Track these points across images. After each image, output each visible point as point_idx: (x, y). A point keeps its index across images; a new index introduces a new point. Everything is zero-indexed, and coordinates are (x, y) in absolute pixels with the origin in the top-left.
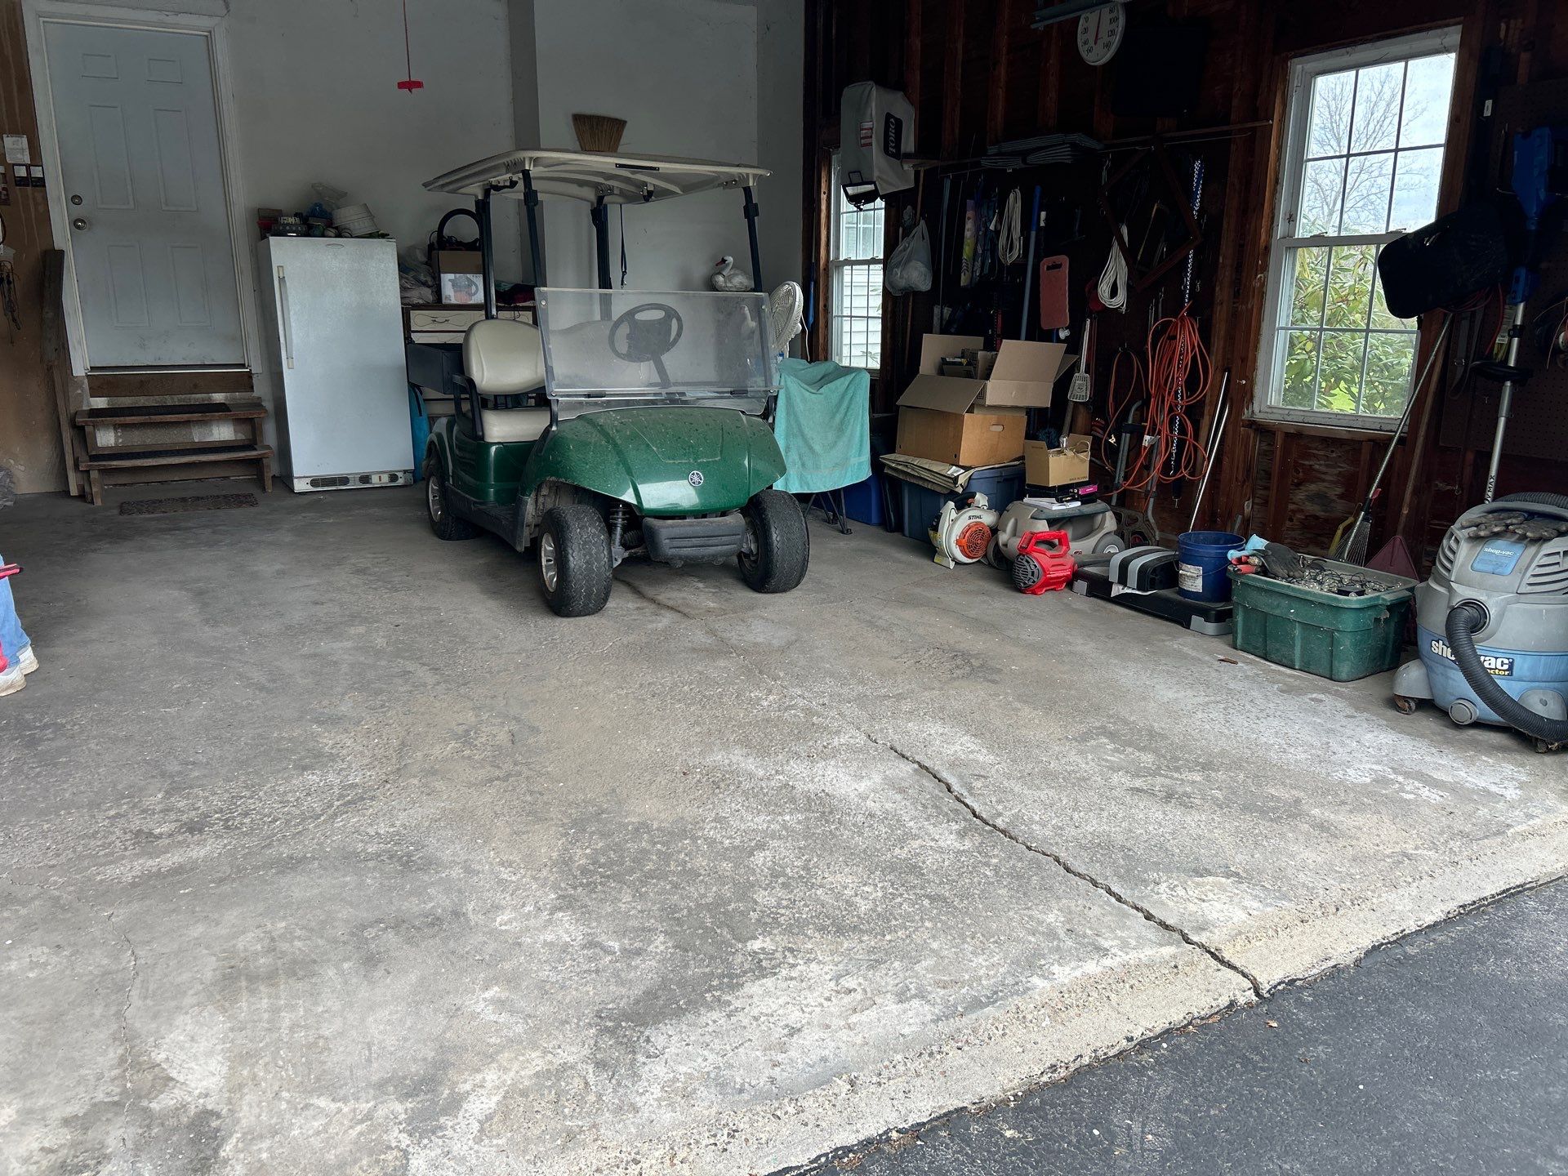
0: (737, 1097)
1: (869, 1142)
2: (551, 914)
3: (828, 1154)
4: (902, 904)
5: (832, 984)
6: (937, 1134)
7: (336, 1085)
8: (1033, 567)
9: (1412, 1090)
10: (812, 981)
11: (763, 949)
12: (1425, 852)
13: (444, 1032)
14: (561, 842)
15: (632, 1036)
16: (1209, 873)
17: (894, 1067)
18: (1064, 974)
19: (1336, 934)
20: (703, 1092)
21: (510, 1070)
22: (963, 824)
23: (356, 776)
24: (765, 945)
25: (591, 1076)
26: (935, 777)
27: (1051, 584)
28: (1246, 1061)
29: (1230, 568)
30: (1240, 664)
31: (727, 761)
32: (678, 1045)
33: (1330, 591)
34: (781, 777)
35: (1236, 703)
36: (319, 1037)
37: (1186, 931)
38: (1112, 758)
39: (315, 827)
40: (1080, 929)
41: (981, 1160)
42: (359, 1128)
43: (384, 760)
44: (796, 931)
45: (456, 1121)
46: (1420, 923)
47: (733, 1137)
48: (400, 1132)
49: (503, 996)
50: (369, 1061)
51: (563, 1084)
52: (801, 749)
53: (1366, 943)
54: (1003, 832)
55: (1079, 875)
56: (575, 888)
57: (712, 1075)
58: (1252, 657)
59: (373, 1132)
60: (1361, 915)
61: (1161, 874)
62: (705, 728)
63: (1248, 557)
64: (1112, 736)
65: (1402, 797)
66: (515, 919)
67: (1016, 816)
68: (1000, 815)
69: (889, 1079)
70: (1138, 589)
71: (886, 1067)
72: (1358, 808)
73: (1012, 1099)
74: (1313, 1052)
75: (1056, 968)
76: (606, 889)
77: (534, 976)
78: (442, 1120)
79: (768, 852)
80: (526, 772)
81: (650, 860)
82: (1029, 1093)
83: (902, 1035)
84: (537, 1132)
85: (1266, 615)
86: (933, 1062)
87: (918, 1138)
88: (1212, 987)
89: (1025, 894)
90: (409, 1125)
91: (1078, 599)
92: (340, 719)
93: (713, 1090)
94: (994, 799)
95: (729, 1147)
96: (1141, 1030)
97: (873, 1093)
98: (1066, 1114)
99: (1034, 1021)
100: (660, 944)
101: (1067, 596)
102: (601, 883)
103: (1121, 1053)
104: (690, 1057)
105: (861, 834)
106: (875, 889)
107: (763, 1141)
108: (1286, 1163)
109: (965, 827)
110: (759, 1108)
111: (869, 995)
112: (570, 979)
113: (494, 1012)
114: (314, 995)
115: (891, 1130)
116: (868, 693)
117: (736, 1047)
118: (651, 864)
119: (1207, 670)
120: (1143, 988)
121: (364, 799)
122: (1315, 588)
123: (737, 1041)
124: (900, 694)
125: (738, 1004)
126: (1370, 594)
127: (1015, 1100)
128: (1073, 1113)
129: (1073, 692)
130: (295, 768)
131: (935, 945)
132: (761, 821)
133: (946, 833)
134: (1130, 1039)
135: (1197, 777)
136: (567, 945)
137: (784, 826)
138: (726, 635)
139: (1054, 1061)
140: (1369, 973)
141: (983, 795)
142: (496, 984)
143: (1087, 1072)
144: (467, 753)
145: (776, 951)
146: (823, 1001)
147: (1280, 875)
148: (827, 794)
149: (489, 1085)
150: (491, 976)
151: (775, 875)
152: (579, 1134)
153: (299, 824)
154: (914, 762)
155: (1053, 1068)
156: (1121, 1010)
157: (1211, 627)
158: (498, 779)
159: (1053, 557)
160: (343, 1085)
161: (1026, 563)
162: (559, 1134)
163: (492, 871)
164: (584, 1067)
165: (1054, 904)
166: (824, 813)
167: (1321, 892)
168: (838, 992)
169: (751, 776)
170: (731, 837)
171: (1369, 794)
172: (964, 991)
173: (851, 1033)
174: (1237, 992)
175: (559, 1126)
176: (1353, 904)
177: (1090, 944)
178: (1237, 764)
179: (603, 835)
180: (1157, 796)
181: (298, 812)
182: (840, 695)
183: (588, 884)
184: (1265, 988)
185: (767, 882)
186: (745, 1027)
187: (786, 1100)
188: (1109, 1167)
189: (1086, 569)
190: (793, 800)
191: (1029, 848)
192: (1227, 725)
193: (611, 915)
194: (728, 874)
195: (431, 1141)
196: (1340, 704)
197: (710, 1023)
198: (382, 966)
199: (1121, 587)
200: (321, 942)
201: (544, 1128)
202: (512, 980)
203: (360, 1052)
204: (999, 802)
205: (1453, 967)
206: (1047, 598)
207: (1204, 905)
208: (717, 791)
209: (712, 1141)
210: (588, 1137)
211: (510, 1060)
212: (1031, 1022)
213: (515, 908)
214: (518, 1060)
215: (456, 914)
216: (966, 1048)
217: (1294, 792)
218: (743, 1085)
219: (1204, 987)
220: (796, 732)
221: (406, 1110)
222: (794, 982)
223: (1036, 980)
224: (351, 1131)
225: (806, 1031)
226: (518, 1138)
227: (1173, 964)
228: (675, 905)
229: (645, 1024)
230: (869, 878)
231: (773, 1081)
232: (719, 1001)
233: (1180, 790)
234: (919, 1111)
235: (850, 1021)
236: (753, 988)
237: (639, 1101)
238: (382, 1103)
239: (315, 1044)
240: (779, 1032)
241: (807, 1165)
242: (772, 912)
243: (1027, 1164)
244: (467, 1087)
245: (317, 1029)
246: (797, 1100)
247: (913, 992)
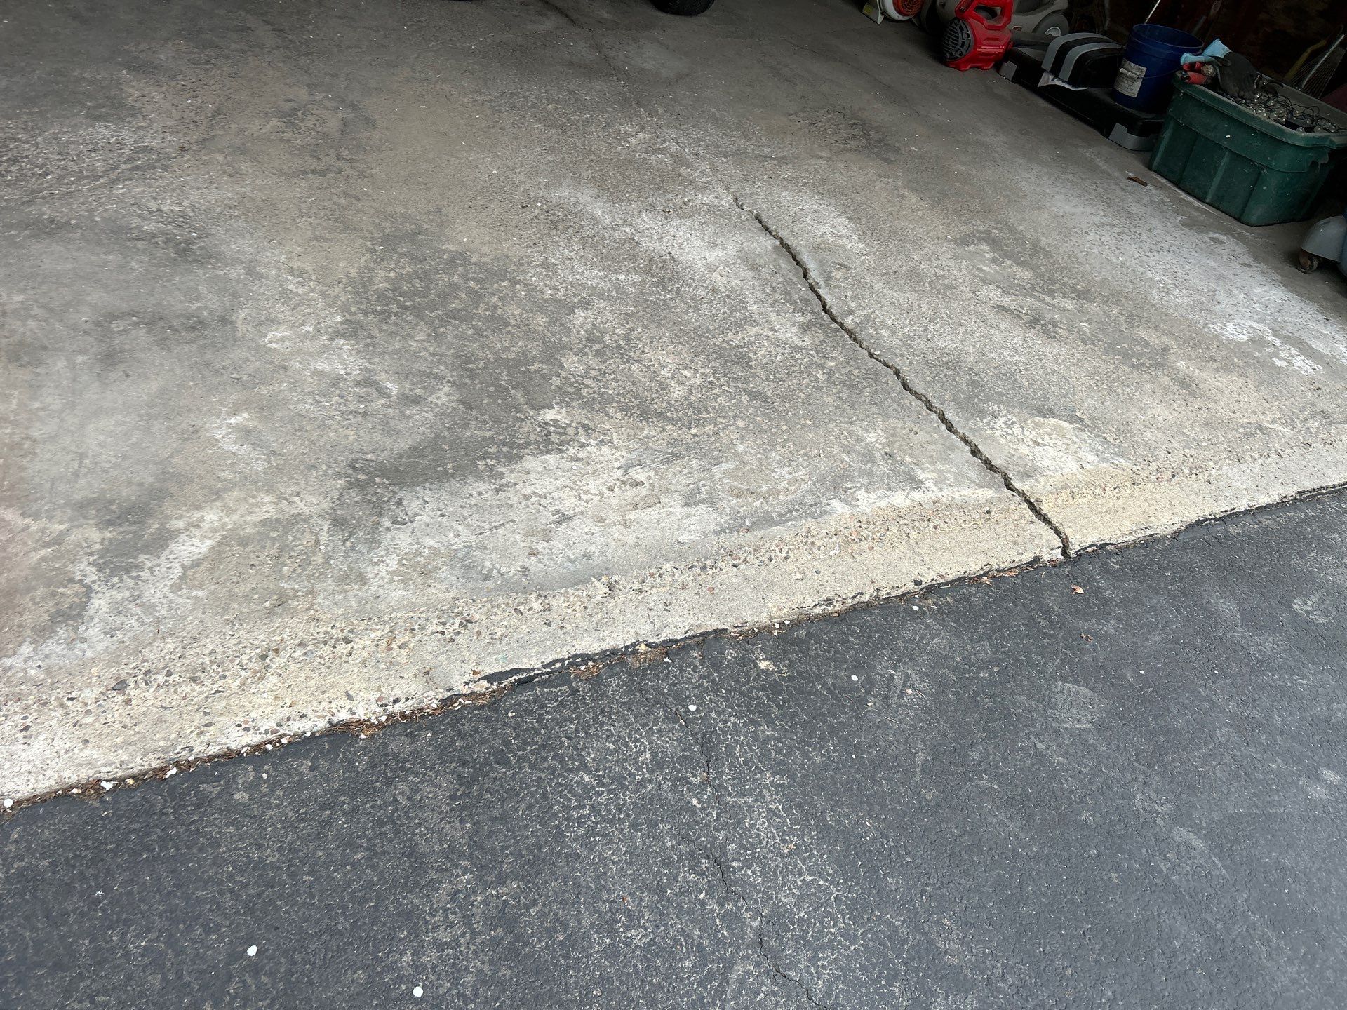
0: (480, 584)
1: (613, 652)
2: (331, 339)
3: (565, 660)
4: (718, 396)
5: (620, 473)
6: (688, 653)
7: (31, 497)
8: (965, 35)
9: (1193, 682)
10: (599, 466)
11: (555, 421)
12: (1281, 428)
13: (172, 456)
14: (364, 258)
15: (383, 495)
16: (1052, 413)
17: (660, 576)
18: (869, 501)
19: (1164, 501)
20: (444, 572)
21: (234, 512)
22: (809, 316)
23: (154, 138)
24: (558, 417)
25: (324, 534)
26: (794, 258)
27: (978, 61)
28: (1031, 623)
29: (1179, 74)
30: (1149, 187)
31: (573, 200)
32: (432, 514)
33: (1276, 120)
34: (627, 229)
35: (1133, 230)
36: (27, 438)
37: (1011, 476)
38: (988, 269)
39: (90, 190)
40: (899, 455)
41: (726, 690)
42: (43, 552)
43: (191, 126)
44: (596, 407)
45: (157, 562)
46: (1251, 504)
47: (465, 627)
48: (89, 564)
49: (251, 425)
50: (76, 475)
51: (290, 538)
52: (659, 201)
53: (1192, 518)
54: (849, 332)
55: (915, 394)
56: (365, 314)
57: (460, 555)
58: (1164, 181)
59: (58, 559)
60: (1196, 486)
61: (1002, 407)
62: (560, 156)
63: (1202, 64)
64: (994, 243)
65: (1273, 363)
66: (289, 338)
67: (868, 318)
68: (851, 312)
69: (652, 587)
70: (1069, 83)
71: (652, 575)
72: (1226, 368)
73: (777, 626)
74: (1104, 625)
75: (861, 494)
76: (400, 321)
77: (291, 407)
78: (142, 558)
79: (590, 313)
80: (349, 171)
81: (458, 298)
82: (797, 623)
83: (679, 542)
84: (245, 588)
85: (1198, 134)
86: (703, 576)
87: (667, 654)
88: (1020, 540)
89: (852, 406)
90: (101, 558)
91: (1002, 83)
92: (155, 68)
93: (456, 572)
94: (850, 294)
95: (457, 638)
96: (932, 575)
97: (631, 600)
98: (829, 652)
99: (822, 548)
100: (444, 395)
101: (992, 79)
102: (396, 314)
103: (905, 594)
104: (441, 530)
105: (696, 309)
106: (695, 374)
107: (497, 636)
108: (1042, 742)
109: (810, 321)
110: (501, 600)
111: (656, 492)
112: (332, 418)
113: (235, 443)
114: (34, 388)
115: (639, 643)
116: (749, 150)
117: (496, 527)
118: (458, 302)
119: (1114, 187)
120: (947, 529)
121: (155, 168)
122: (1263, 113)
123: (499, 519)
124: (783, 157)
125: (511, 478)
126: (1318, 133)
127: (780, 629)
128: (837, 652)
129: (967, 188)
130: (86, 116)
131: (741, 448)
132: (592, 276)
133: (789, 323)
134: (917, 583)
135: (1069, 305)
136: (339, 378)
137: (616, 287)
138: (612, 53)
139: (832, 594)
140: (1183, 548)
141: (839, 287)
142: (246, 410)
143: (863, 610)
144: (288, 135)
145: (570, 425)
146: (604, 490)
147: (1125, 430)
148: (673, 258)
149: (206, 525)
150: (244, 399)
151: (591, 340)
152: (292, 599)
153: (73, 183)
154: (776, 237)
155: (829, 601)
156: (917, 550)
157: (1131, 140)
158: (314, 172)
159: (989, 28)
160: (38, 499)
161: (959, 31)
162: (269, 596)
163: (278, 278)
164: (319, 522)
165: (880, 424)
166: (664, 278)
167: (1162, 454)
168: (624, 483)
169: (595, 221)
170: (554, 288)
171: (1243, 354)
172: (757, 503)
173: (625, 531)
174: (1044, 549)
175: (272, 587)
176: (1191, 473)
177: (904, 472)
178: (1114, 298)
179: (414, 259)
180: (1022, 319)
181: (76, 168)
182: (718, 146)
183: (382, 312)
184: (1075, 548)
185: (581, 346)
186: (512, 506)
187: (534, 596)
188: (859, 718)
189: (1021, 49)
190: (633, 258)
191: (871, 355)
192: (1117, 252)
193: (397, 352)
194: (540, 329)
195: (121, 581)
196: (1240, 249)
197: (475, 494)
198: (121, 367)
199: (1051, 77)
200: (58, 326)
201: (254, 586)
202: (265, 409)
203: (68, 464)
204: (855, 298)
205: (1271, 556)
206: (970, 76)
207: (1038, 449)
208: (554, 232)
209: (440, 628)
210: (301, 604)
211: (238, 501)
212: (819, 549)
213: (292, 325)
214: (247, 502)
215: (224, 320)
216: (743, 567)
217: (1165, 339)
218: (491, 570)
219: (1011, 538)
220: (658, 180)
221: (103, 539)
222: (579, 464)
223: (836, 504)
224: (33, 554)
225: (577, 521)
226: (223, 593)
227: (986, 509)
228: (473, 355)
229: (401, 484)
230: (691, 361)
231: (525, 571)
232: (492, 471)
233: (1048, 316)
234: (675, 627)
235: (627, 517)
236: (533, 464)
237: (370, 571)
238: (77, 527)
239: (20, 445)
240: (548, 517)
241: (538, 669)
242: (577, 382)
243: (773, 702)
244: (181, 524)
245: (27, 428)
246: (545, 597)
247: (703, 496)
